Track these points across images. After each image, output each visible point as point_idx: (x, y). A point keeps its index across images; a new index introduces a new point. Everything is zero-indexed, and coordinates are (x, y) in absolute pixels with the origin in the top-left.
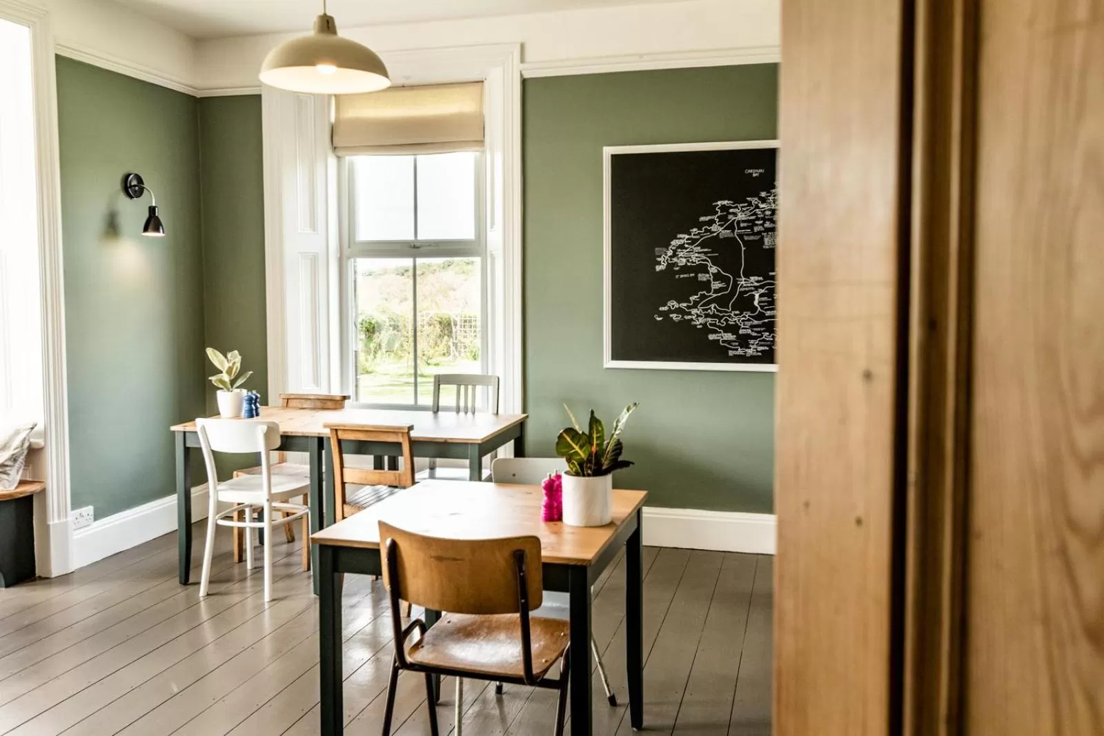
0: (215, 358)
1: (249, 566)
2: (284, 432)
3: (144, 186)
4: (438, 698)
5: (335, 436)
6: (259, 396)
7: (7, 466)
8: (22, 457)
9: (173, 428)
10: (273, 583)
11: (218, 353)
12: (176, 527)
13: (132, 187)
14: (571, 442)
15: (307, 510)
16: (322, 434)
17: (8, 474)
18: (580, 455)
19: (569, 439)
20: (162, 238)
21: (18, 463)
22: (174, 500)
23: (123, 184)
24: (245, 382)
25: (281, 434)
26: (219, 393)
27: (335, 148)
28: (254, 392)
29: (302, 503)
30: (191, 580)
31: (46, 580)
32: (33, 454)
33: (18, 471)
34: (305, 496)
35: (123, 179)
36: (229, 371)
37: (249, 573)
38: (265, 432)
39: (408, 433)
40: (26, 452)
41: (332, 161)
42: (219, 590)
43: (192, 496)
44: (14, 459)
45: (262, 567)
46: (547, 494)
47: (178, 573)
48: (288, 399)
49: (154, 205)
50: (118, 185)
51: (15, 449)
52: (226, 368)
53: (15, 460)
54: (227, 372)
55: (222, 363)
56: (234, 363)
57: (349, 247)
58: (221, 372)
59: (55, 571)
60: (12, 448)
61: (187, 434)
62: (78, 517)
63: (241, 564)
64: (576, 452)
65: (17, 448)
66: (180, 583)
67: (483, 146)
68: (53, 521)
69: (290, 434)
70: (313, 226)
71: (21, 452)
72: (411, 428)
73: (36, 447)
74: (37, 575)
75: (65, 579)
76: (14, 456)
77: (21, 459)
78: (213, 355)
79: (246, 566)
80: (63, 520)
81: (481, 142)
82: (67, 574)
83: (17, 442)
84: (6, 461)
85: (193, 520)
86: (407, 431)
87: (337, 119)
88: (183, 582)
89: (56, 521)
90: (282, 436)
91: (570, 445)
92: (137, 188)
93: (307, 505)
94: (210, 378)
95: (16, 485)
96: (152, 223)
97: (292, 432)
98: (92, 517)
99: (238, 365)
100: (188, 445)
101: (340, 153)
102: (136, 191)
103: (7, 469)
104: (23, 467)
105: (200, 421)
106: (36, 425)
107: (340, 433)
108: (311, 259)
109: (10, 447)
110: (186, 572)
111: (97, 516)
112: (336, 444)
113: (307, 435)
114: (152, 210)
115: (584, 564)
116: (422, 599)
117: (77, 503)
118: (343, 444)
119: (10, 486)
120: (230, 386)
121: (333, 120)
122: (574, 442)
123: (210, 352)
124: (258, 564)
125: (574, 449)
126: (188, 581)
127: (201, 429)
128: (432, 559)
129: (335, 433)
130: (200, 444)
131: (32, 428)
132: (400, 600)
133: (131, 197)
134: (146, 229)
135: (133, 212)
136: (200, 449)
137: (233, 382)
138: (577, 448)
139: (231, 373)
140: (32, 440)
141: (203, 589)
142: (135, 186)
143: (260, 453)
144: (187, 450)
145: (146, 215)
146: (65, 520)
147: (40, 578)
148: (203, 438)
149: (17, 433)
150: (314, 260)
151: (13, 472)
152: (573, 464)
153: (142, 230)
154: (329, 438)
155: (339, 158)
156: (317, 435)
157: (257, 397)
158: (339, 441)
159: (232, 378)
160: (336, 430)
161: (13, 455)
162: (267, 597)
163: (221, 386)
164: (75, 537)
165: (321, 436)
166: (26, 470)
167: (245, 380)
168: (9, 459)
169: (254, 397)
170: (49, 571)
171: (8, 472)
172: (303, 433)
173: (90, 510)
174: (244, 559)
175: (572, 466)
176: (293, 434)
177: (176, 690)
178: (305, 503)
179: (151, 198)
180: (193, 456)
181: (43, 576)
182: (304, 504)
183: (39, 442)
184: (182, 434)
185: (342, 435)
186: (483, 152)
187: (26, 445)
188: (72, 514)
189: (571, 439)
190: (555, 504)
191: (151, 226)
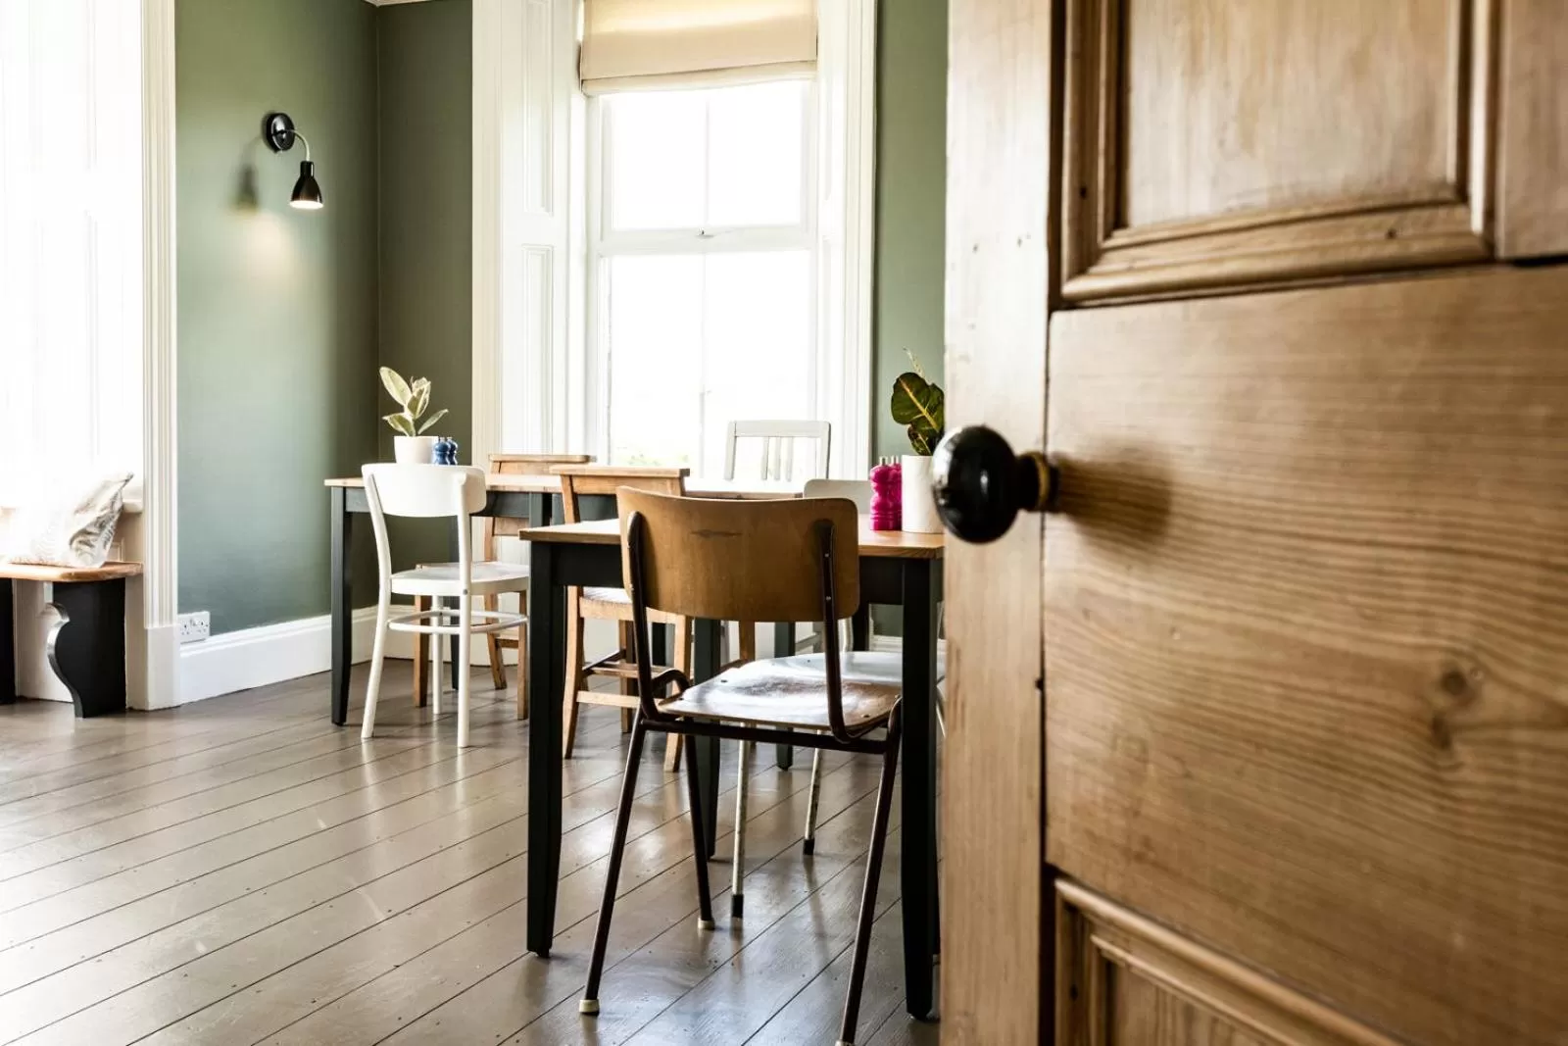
0: (391, 383)
1: (436, 710)
2: (492, 487)
3: (296, 132)
4: (712, 852)
5: (569, 488)
6: (456, 446)
7: (90, 533)
8: (111, 524)
9: (328, 482)
10: (470, 730)
11: (397, 376)
12: (329, 667)
13: (278, 137)
14: (915, 400)
15: (525, 619)
16: (550, 488)
17: (91, 546)
18: (930, 425)
19: (911, 395)
20: (318, 211)
21: (106, 531)
22: (327, 624)
23: (265, 127)
24: (435, 424)
25: (488, 489)
26: (397, 439)
27: (583, 81)
28: (449, 439)
29: (518, 611)
30: (349, 721)
31: (141, 713)
32: (125, 523)
33: (105, 544)
34: (523, 594)
35: (263, 121)
36: (413, 406)
37: (435, 718)
38: (463, 483)
39: (681, 479)
40: (117, 517)
41: (578, 101)
42: (391, 734)
43: (354, 622)
44: (101, 524)
45: (455, 714)
46: (878, 489)
47: (330, 713)
48: (501, 462)
49: (308, 159)
50: (257, 129)
51: (102, 510)
52: (408, 398)
53: (102, 526)
54: (410, 407)
55: (402, 393)
56: (421, 392)
57: (602, 239)
58: (400, 409)
59: (154, 702)
60: (98, 508)
61: (349, 492)
62: (188, 624)
63: (423, 709)
64: (924, 417)
65: (105, 508)
66: (333, 721)
67: (816, 68)
68: (153, 625)
69: (501, 489)
70: (548, 204)
71: (111, 515)
72: (685, 473)
73: (130, 509)
74: (127, 707)
75: (167, 713)
76: (101, 520)
77: (110, 526)
78: (392, 382)
79: (432, 710)
80: (166, 625)
81: (812, 63)
82: (170, 708)
83: (104, 500)
84: (88, 526)
85: (354, 660)
86: (678, 475)
87: (587, 36)
88: (337, 721)
89: (156, 625)
90: (488, 493)
91: (914, 406)
92: (284, 136)
93: (526, 614)
94: (386, 418)
95: (102, 563)
96: (305, 187)
97: (504, 487)
98: (208, 629)
99: (426, 396)
100: (349, 509)
101: (590, 89)
102: (283, 140)
103: (91, 538)
104: (112, 539)
105: (367, 469)
106: (132, 477)
107: (576, 483)
108: (543, 256)
109: (95, 506)
110: (342, 712)
111: (217, 628)
112: (570, 501)
113: (526, 490)
114: (306, 167)
115: (925, 556)
116: (678, 604)
117: (186, 605)
118: (582, 502)
119: (94, 563)
120: (413, 429)
121: (580, 37)
122: (919, 401)
123: (385, 373)
124: (449, 709)
125: (920, 412)
126: (345, 721)
127: (369, 479)
128: (694, 536)
129: (568, 482)
130: (367, 505)
131: (127, 481)
132: (648, 608)
133: (276, 149)
134: (296, 196)
135: (277, 171)
136: (368, 515)
137: (418, 423)
138: (925, 412)
139: (416, 408)
140: (124, 501)
141: (366, 731)
142: (282, 132)
143: (456, 517)
144: (348, 516)
145: (297, 175)
146: (169, 626)
147: (131, 709)
148: (373, 497)
149: (105, 486)
150: (547, 257)
151: (98, 543)
152: (920, 441)
153: (290, 197)
154: (560, 494)
155: (588, 97)
156: (542, 490)
157: (453, 447)
158: (575, 496)
159: (418, 416)
160: (571, 477)
161: (99, 518)
162: (461, 741)
163: (401, 429)
164: (183, 655)
165: (549, 491)
166: (117, 547)
167: (437, 419)
168: (94, 524)
169: (449, 446)
170: (144, 699)
171: (92, 543)
172: (521, 487)
173: (203, 617)
174: (428, 703)
175: (917, 445)
176: (507, 489)
177: (323, 826)
178: (523, 611)
179: (306, 149)
180: (356, 525)
181: (136, 707)
182: (521, 612)
183: (134, 502)
184: (341, 490)
185: (581, 487)
186: (815, 79)
187: (117, 506)
188: (179, 620)
189: (915, 395)
190: (891, 504)
191: (303, 192)
